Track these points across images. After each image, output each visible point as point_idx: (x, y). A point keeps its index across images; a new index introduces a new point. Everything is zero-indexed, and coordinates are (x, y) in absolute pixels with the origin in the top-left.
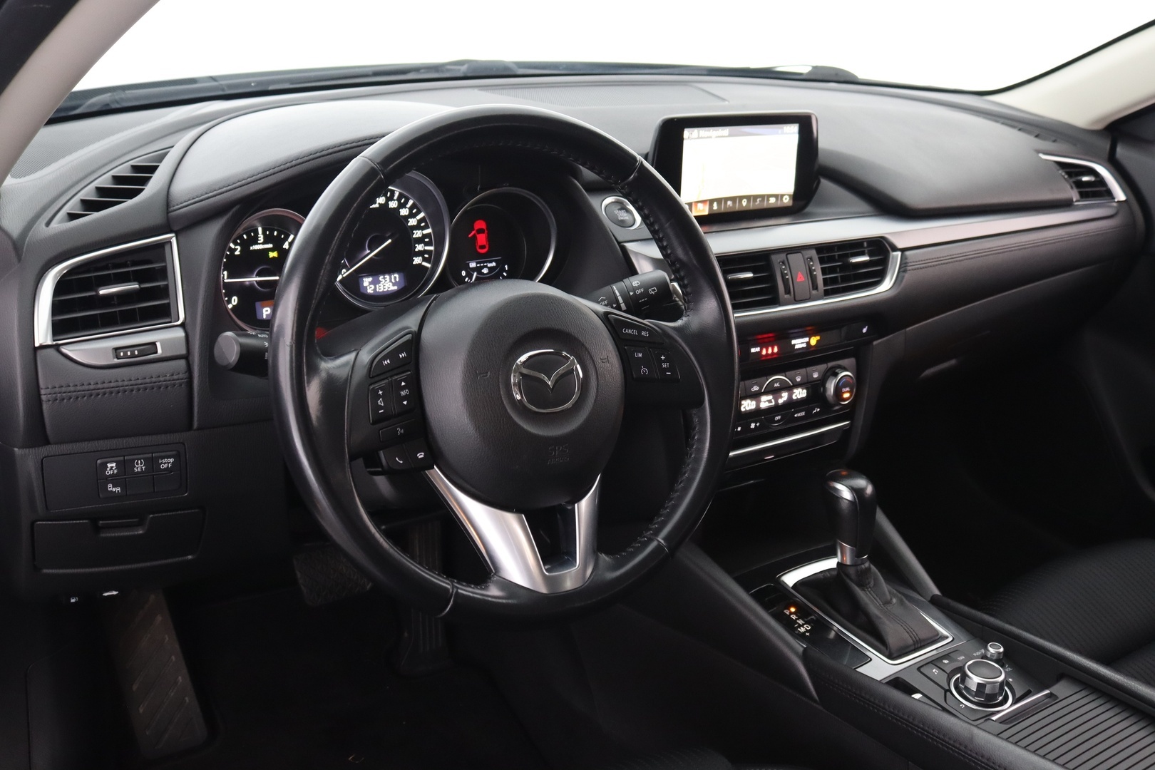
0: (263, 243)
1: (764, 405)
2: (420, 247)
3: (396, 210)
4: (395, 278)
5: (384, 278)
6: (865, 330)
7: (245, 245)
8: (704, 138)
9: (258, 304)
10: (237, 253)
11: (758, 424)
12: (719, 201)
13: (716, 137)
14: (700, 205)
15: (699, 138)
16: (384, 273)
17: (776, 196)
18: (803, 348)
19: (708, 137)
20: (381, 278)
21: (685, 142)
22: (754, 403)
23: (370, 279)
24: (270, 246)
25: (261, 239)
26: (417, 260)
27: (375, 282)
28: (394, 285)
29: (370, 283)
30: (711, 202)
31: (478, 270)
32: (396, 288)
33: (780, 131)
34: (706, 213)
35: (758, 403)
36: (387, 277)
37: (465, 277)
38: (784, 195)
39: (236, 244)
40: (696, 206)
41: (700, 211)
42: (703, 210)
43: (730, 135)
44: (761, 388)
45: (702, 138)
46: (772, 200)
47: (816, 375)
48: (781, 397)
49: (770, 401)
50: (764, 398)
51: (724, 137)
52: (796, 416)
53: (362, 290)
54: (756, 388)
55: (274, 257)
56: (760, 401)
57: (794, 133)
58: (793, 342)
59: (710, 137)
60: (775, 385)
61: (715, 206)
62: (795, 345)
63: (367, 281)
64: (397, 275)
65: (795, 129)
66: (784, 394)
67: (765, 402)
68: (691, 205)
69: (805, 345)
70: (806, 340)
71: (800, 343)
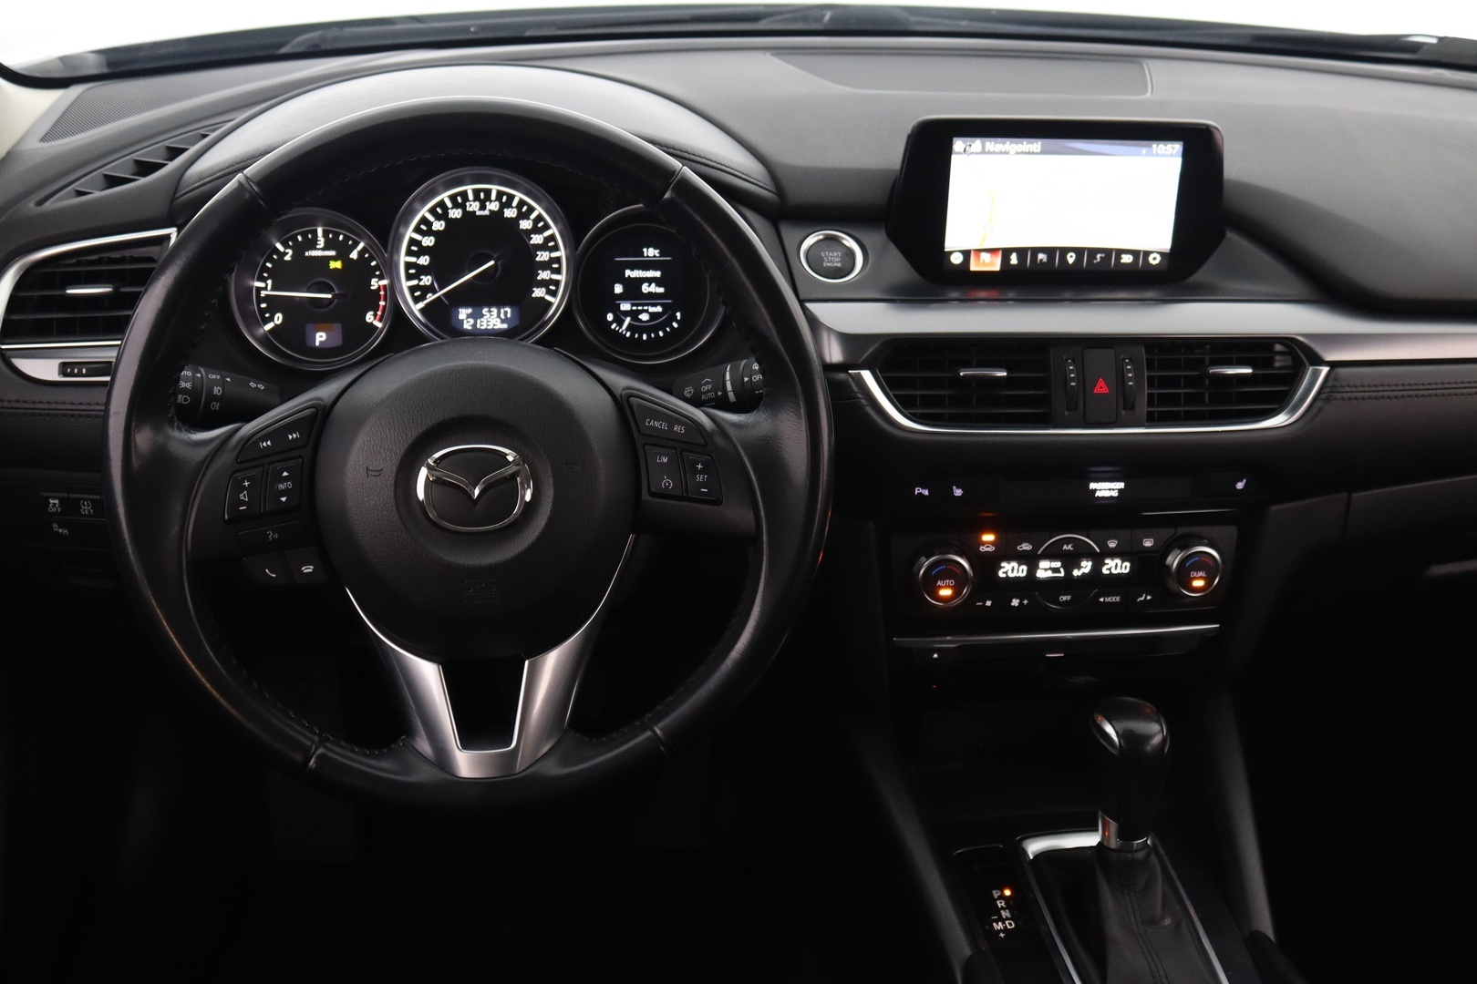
0: (323, 249)
1: (1041, 574)
2: (544, 275)
3: (515, 221)
4: (506, 313)
5: (490, 311)
6: (1240, 486)
7: (299, 249)
8: (994, 153)
9: (309, 327)
10: (287, 258)
11: (1025, 602)
12: (1022, 252)
13: (1017, 153)
14: (985, 256)
15: (983, 152)
16: (490, 305)
17: (1135, 253)
18: (1111, 498)
19: (1001, 153)
20: (485, 311)
21: (953, 156)
22: (1024, 568)
23: (470, 311)
24: (332, 253)
25: (321, 243)
26: (539, 292)
27: (476, 315)
28: (503, 321)
29: (469, 316)
30: (1006, 253)
31: (634, 314)
32: (505, 326)
33: (1144, 151)
34: (997, 267)
35: (1033, 568)
36: (494, 310)
37: (612, 323)
38: (1152, 252)
39: (286, 245)
40: (978, 256)
41: (984, 264)
42: (991, 264)
43: (1043, 152)
44: (1036, 548)
45: (989, 153)
46: (1127, 259)
47: (1148, 543)
48: (1079, 567)
49: (1056, 570)
50: (1044, 564)
51: (1033, 153)
52: (1102, 600)
53: (454, 324)
54: (1026, 547)
55: (336, 269)
56: (1037, 567)
57: (1176, 156)
58: (1093, 486)
59: (1006, 153)
60: (1065, 547)
61: (1014, 260)
62: (1096, 490)
63: (463, 313)
64: (509, 310)
65: (1176, 148)
66: (1084, 564)
67: (1046, 570)
68: (966, 254)
69: (1115, 494)
70: (1121, 485)
71: (1106, 489)
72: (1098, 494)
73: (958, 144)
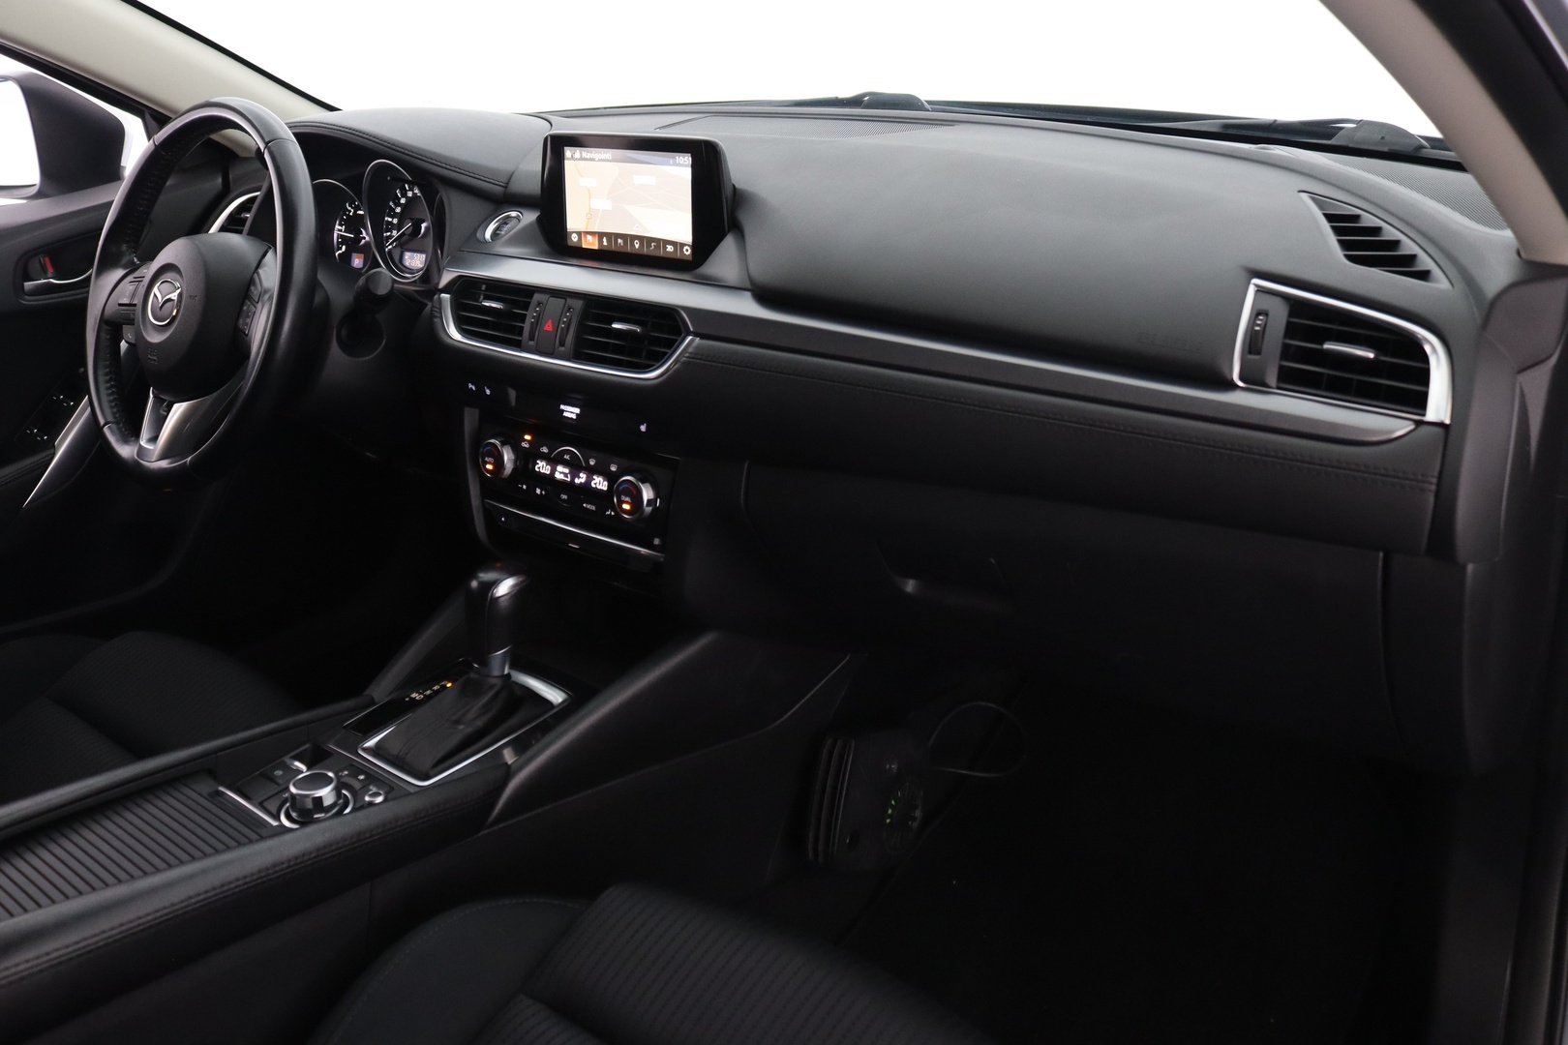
1: (558, 476)
6: (642, 427)
11: (545, 493)
12: (609, 236)
13: (598, 160)
14: (589, 237)
15: (582, 159)
17: (674, 244)
18: (572, 419)
19: (591, 160)
21: (566, 162)
22: (549, 467)
30: (601, 235)
33: (669, 161)
34: (597, 246)
35: (555, 470)
38: (686, 245)
40: (586, 237)
41: (589, 244)
42: (593, 244)
43: (613, 160)
44: (551, 452)
46: (670, 248)
47: (613, 469)
48: (579, 477)
49: (566, 475)
50: (560, 468)
51: (607, 161)
52: (585, 506)
54: (546, 450)
56: (557, 470)
57: (687, 164)
58: (562, 407)
59: (593, 160)
60: (566, 456)
61: (605, 241)
62: (564, 411)
65: (686, 160)
66: (581, 475)
67: (561, 473)
68: (579, 234)
69: (574, 416)
70: (577, 410)
71: (571, 412)
72: (565, 414)
73: (568, 152)
